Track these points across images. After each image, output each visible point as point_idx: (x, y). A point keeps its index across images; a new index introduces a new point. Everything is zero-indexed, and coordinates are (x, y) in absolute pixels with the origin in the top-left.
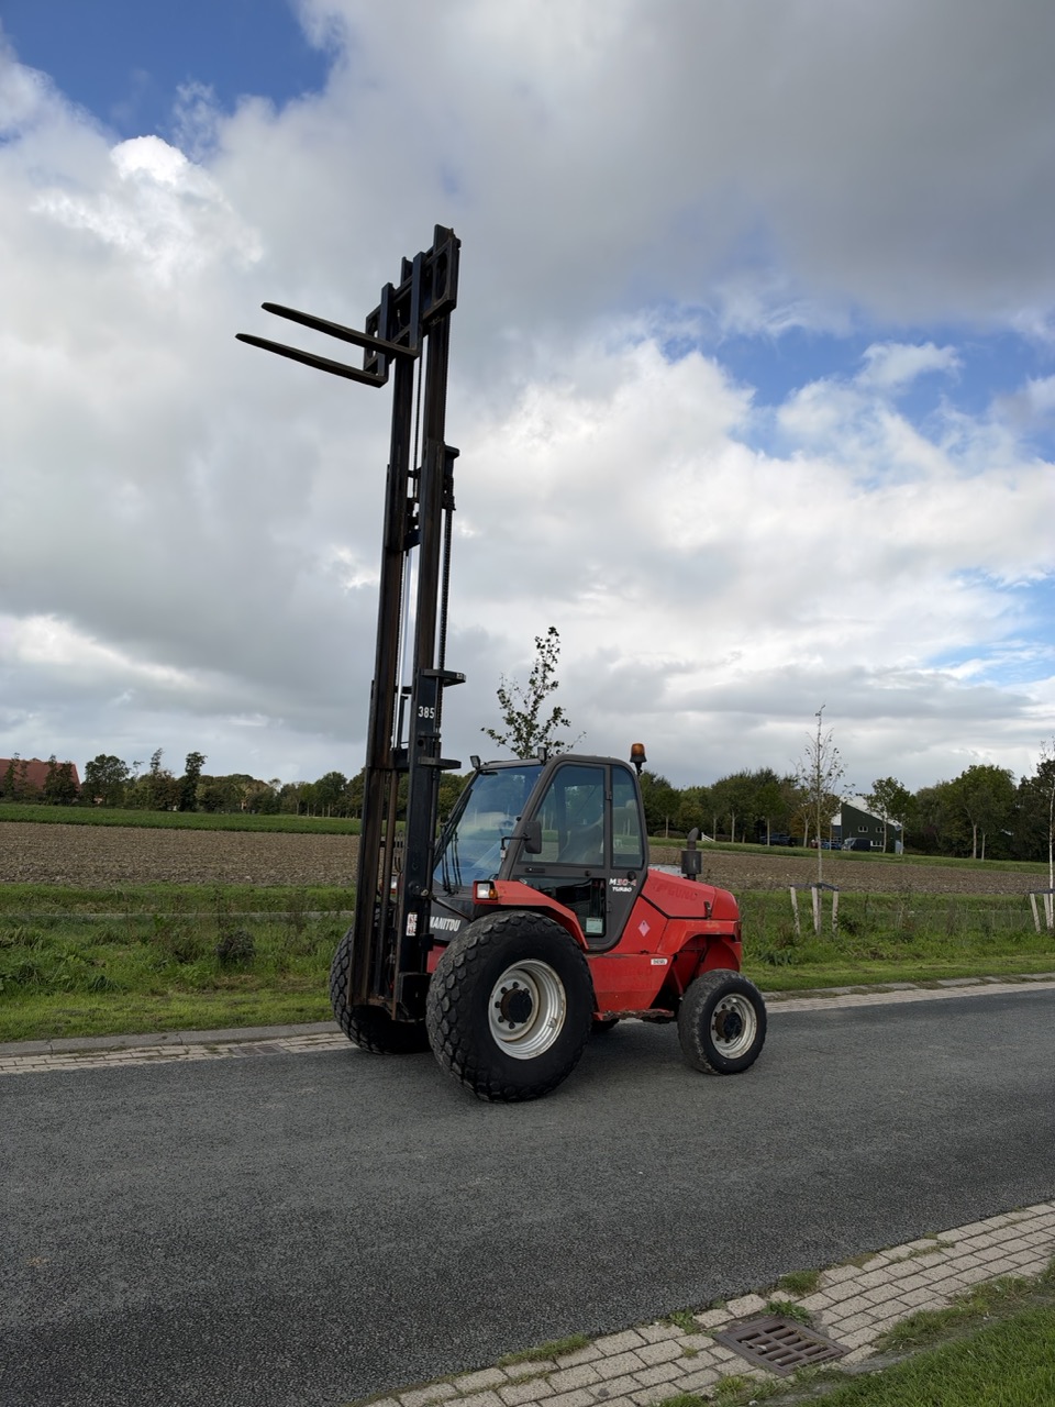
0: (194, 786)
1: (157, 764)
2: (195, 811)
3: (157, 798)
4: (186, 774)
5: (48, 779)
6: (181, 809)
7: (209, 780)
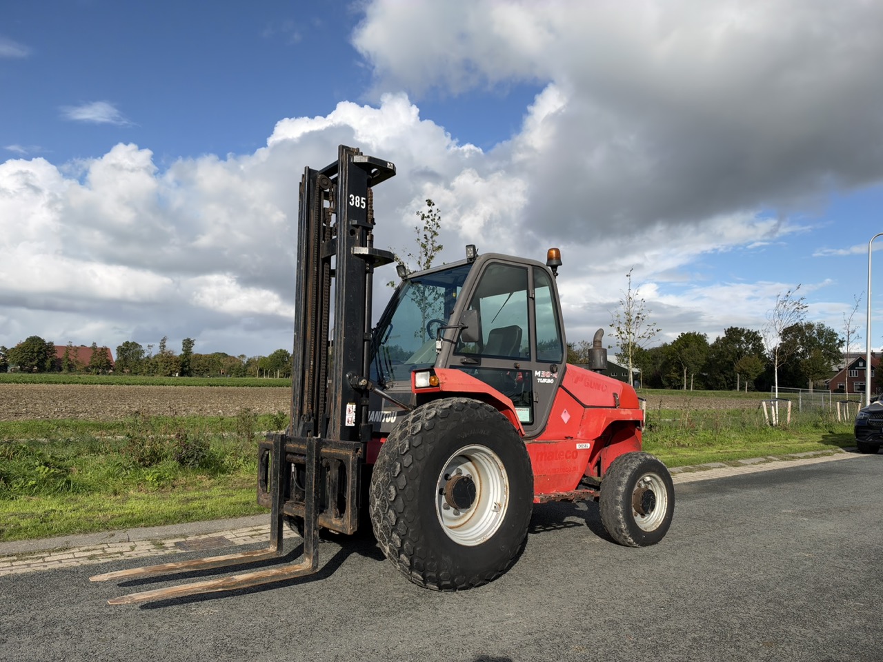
0: (189, 361)
1: (164, 346)
2: (191, 376)
3: (165, 369)
4: (183, 353)
5: (92, 357)
6: (181, 375)
7: (199, 357)
